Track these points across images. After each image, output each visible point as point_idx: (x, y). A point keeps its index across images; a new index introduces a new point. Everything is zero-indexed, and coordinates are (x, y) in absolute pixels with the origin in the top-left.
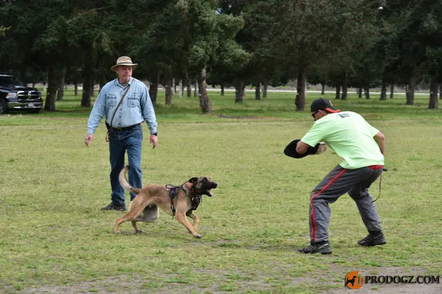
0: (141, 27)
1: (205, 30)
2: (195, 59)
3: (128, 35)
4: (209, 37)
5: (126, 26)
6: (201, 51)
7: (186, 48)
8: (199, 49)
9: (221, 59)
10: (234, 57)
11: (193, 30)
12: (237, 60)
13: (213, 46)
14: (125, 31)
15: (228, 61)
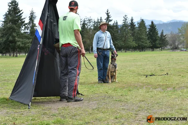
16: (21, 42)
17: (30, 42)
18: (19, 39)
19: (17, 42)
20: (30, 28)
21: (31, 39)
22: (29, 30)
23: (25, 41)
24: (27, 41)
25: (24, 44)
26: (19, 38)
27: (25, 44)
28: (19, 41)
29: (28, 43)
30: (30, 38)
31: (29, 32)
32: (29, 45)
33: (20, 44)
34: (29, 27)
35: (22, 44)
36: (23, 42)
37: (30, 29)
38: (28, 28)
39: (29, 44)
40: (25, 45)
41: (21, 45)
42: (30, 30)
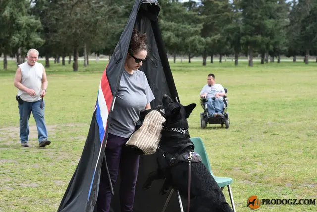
16: (173, 31)
17: (196, 31)
18: (170, 23)
19: (162, 30)
23: (185, 28)
24: (191, 28)
25: (182, 35)
26: (168, 20)
27: (184, 36)
28: (168, 30)
29: (192, 35)
32: (194, 40)
33: (169, 38)
35: (177, 36)
36: (178, 30)
39: (193, 38)
40: (184, 39)
41: (174, 40)
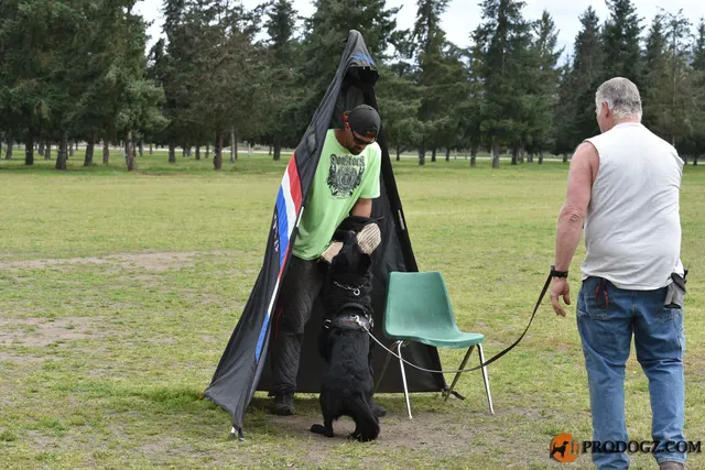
0: (75, 95)
1: (130, 100)
2: (120, 125)
3: (64, 103)
4: (133, 105)
5: (63, 96)
6: (126, 118)
7: (114, 114)
8: (124, 116)
9: (144, 124)
10: (154, 122)
11: (120, 99)
12: (157, 125)
13: (137, 113)
14: (62, 100)
15: (149, 126)
17: (411, 111)
20: (421, 47)
21: (419, 101)
22: (414, 58)
30: (415, 92)
31: (414, 67)
34: (416, 45)
37: (418, 51)
38: (413, 49)
39: (406, 120)
42: (419, 58)
